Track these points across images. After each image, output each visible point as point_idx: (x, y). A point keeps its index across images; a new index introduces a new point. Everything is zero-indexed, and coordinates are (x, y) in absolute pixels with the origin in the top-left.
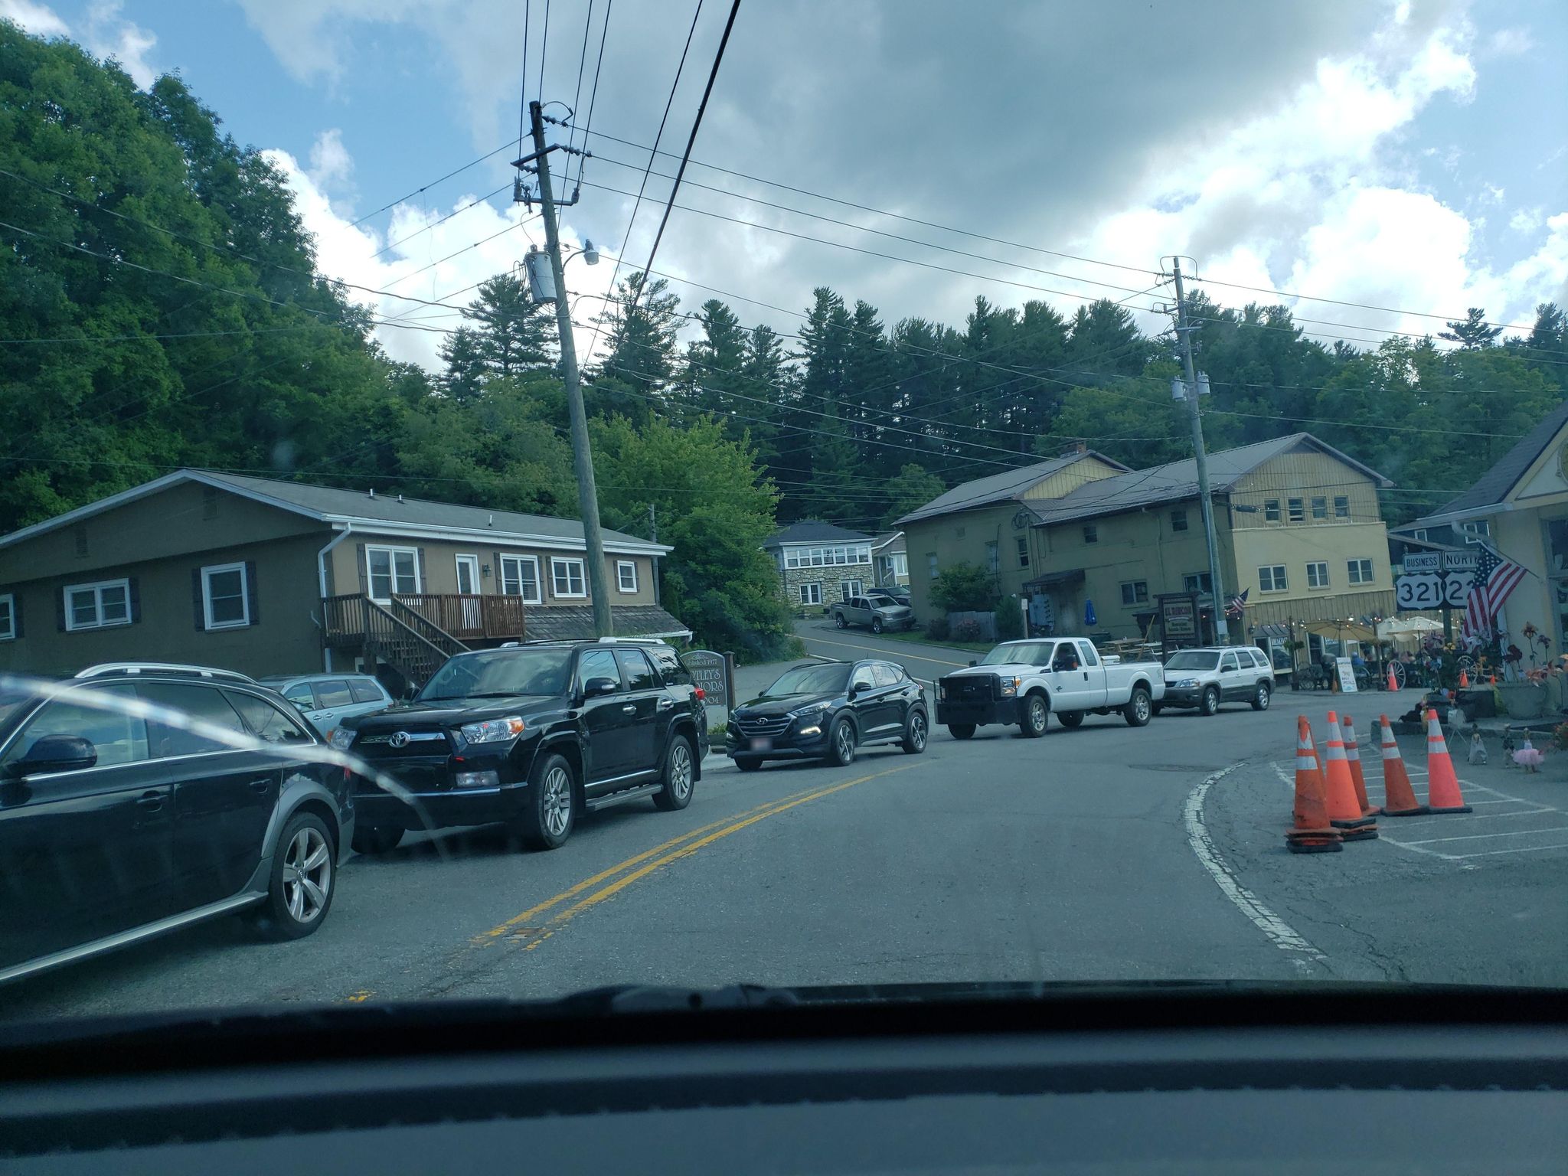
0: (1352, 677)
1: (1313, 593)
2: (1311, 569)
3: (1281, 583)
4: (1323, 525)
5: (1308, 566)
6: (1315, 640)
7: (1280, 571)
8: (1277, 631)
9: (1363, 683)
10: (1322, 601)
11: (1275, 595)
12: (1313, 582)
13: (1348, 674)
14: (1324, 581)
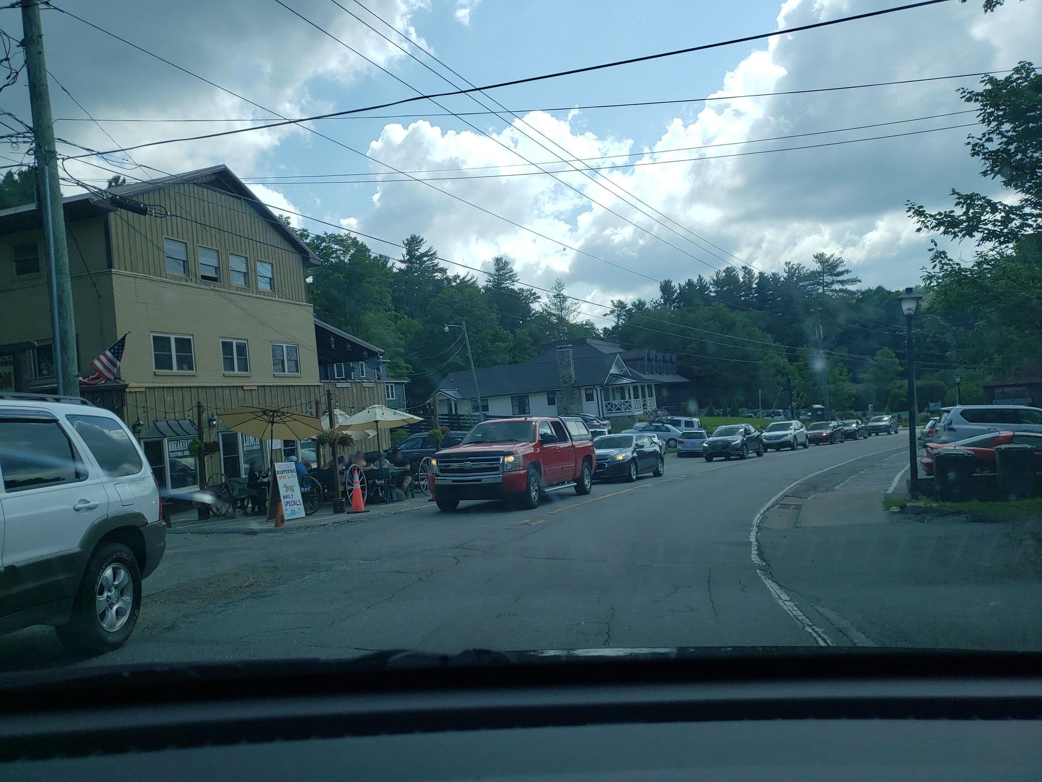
0: (297, 496)
1: (230, 380)
2: (227, 347)
3: (186, 361)
4: (243, 293)
5: (223, 343)
6: (231, 443)
7: (184, 345)
8: (180, 431)
9: (312, 501)
10: (240, 392)
11: (175, 377)
12: (229, 365)
13: (291, 488)
14: (244, 366)
